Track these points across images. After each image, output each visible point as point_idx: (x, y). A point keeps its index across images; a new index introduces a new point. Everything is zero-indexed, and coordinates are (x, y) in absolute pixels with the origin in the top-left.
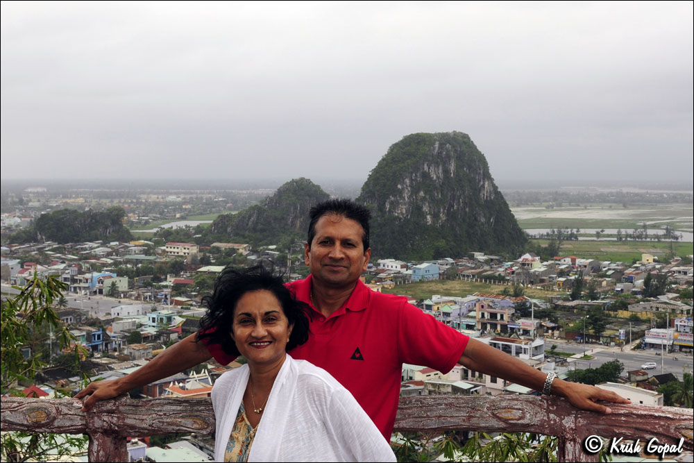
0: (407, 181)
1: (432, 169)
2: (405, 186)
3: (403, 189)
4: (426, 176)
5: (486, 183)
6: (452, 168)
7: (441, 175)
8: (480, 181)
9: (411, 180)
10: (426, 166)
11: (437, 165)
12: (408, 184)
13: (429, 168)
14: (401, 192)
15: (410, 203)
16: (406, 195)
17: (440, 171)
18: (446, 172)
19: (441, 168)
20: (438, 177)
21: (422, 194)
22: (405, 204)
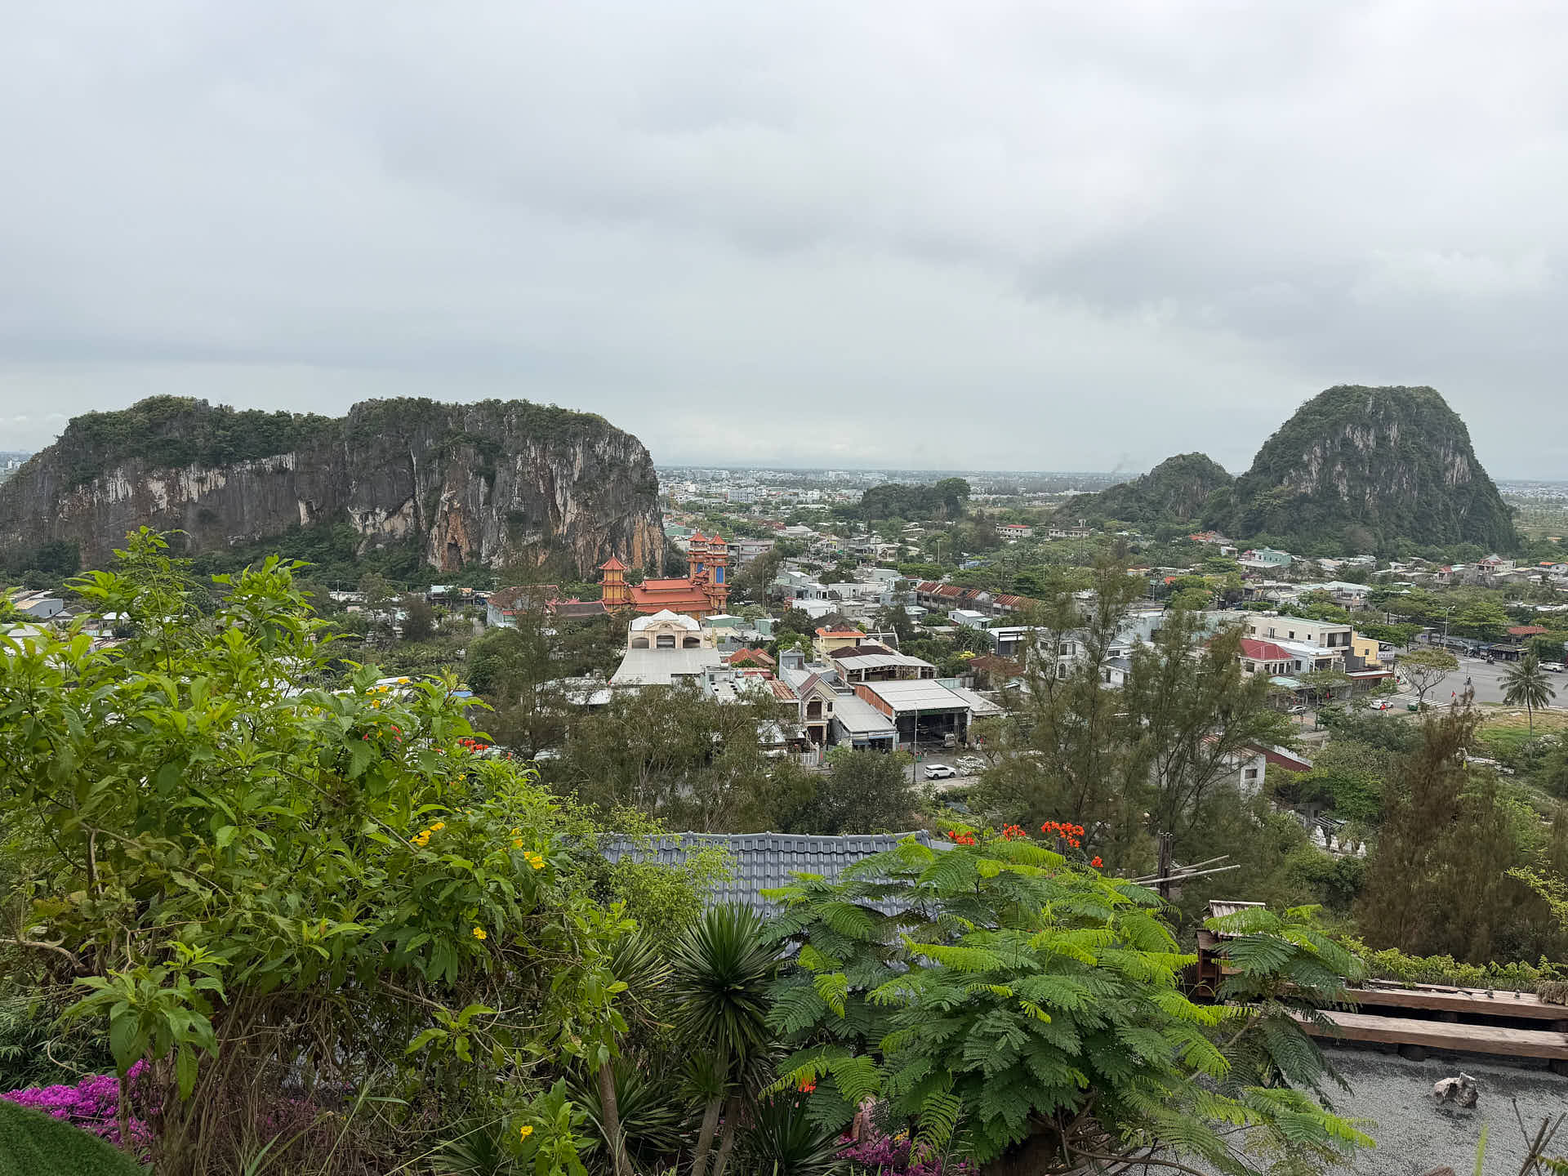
0: (1318, 450)
1: (1358, 434)
2: (1313, 457)
3: (1310, 460)
4: (1347, 443)
5: (1458, 460)
6: (1394, 433)
7: (1372, 443)
8: (1446, 455)
9: (1324, 449)
10: (1348, 429)
11: (1366, 428)
12: (1319, 455)
13: (1353, 433)
14: (1306, 466)
15: (1319, 481)
16: (1314, 468)
17: (1371, 438)
18: (1382, 440)
19: (1372, 432)
20: (1367, 446)
21: (1339, 468)
22: (1311, 481)
